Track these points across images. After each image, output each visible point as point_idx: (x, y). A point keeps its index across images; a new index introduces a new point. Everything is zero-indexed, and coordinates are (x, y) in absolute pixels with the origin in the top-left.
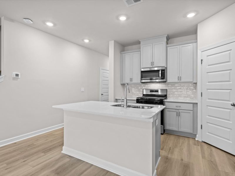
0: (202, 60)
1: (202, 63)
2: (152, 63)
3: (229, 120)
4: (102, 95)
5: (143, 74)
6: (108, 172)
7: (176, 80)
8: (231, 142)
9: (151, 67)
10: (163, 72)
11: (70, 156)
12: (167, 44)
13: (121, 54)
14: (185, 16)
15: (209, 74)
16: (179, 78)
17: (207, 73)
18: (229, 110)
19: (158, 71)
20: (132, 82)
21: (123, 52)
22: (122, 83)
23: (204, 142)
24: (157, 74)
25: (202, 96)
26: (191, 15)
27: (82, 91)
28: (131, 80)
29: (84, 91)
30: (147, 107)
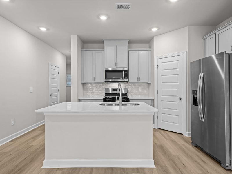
0: (158, 66)
1: (157, 68)
2: (116, 64)
3: (177, 110)
4: (51, 95)
5: (107, 74)
6: (112, 168)
7: (136, 81)
8: (178, 125)
9: (115, 67)
10: (126, 73)
11: (58, 168)
12: (129, 48)
13: (82, 50)
14: (150, 29)
15: (163, 76)
16: (139, 79)
17: (162, 75)
18: (177, 103)
19: (122, 71)
20: (95, 81)
21: (84, 49)
22: (83, 82)
23: (159, 129)
24: (120, 74)
25: (157, 93)
26: (154, 30)
27: (30, 91)
28: (94, 80)
29: (32, 91)
30: (130, 104)
